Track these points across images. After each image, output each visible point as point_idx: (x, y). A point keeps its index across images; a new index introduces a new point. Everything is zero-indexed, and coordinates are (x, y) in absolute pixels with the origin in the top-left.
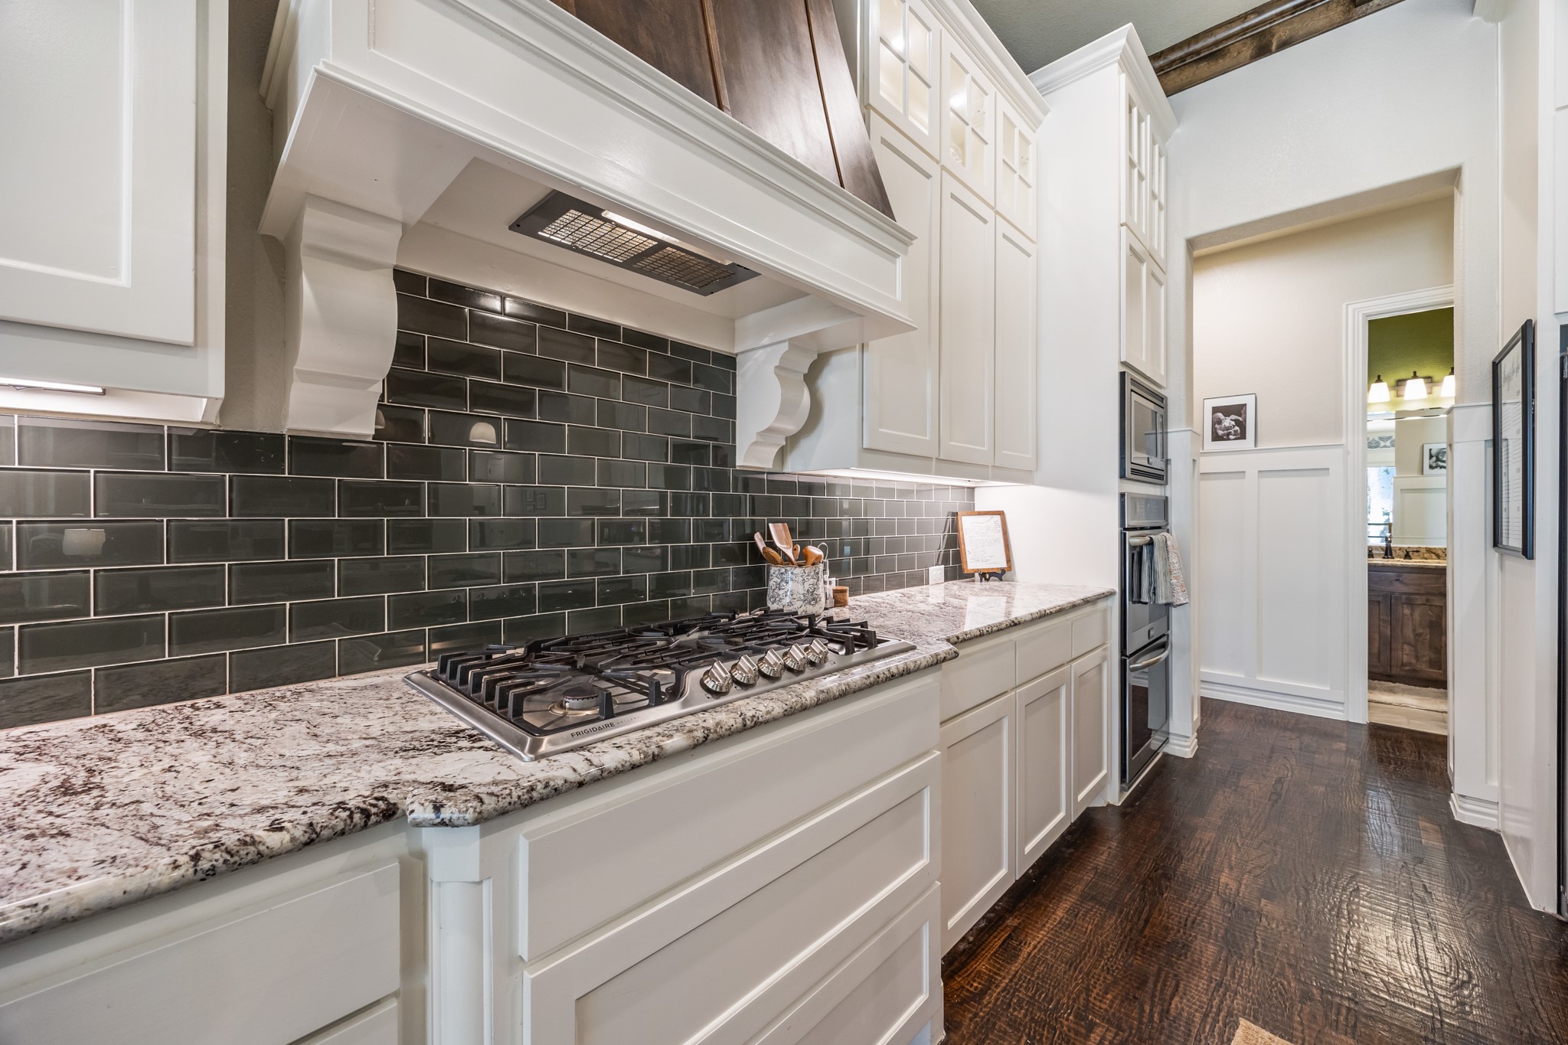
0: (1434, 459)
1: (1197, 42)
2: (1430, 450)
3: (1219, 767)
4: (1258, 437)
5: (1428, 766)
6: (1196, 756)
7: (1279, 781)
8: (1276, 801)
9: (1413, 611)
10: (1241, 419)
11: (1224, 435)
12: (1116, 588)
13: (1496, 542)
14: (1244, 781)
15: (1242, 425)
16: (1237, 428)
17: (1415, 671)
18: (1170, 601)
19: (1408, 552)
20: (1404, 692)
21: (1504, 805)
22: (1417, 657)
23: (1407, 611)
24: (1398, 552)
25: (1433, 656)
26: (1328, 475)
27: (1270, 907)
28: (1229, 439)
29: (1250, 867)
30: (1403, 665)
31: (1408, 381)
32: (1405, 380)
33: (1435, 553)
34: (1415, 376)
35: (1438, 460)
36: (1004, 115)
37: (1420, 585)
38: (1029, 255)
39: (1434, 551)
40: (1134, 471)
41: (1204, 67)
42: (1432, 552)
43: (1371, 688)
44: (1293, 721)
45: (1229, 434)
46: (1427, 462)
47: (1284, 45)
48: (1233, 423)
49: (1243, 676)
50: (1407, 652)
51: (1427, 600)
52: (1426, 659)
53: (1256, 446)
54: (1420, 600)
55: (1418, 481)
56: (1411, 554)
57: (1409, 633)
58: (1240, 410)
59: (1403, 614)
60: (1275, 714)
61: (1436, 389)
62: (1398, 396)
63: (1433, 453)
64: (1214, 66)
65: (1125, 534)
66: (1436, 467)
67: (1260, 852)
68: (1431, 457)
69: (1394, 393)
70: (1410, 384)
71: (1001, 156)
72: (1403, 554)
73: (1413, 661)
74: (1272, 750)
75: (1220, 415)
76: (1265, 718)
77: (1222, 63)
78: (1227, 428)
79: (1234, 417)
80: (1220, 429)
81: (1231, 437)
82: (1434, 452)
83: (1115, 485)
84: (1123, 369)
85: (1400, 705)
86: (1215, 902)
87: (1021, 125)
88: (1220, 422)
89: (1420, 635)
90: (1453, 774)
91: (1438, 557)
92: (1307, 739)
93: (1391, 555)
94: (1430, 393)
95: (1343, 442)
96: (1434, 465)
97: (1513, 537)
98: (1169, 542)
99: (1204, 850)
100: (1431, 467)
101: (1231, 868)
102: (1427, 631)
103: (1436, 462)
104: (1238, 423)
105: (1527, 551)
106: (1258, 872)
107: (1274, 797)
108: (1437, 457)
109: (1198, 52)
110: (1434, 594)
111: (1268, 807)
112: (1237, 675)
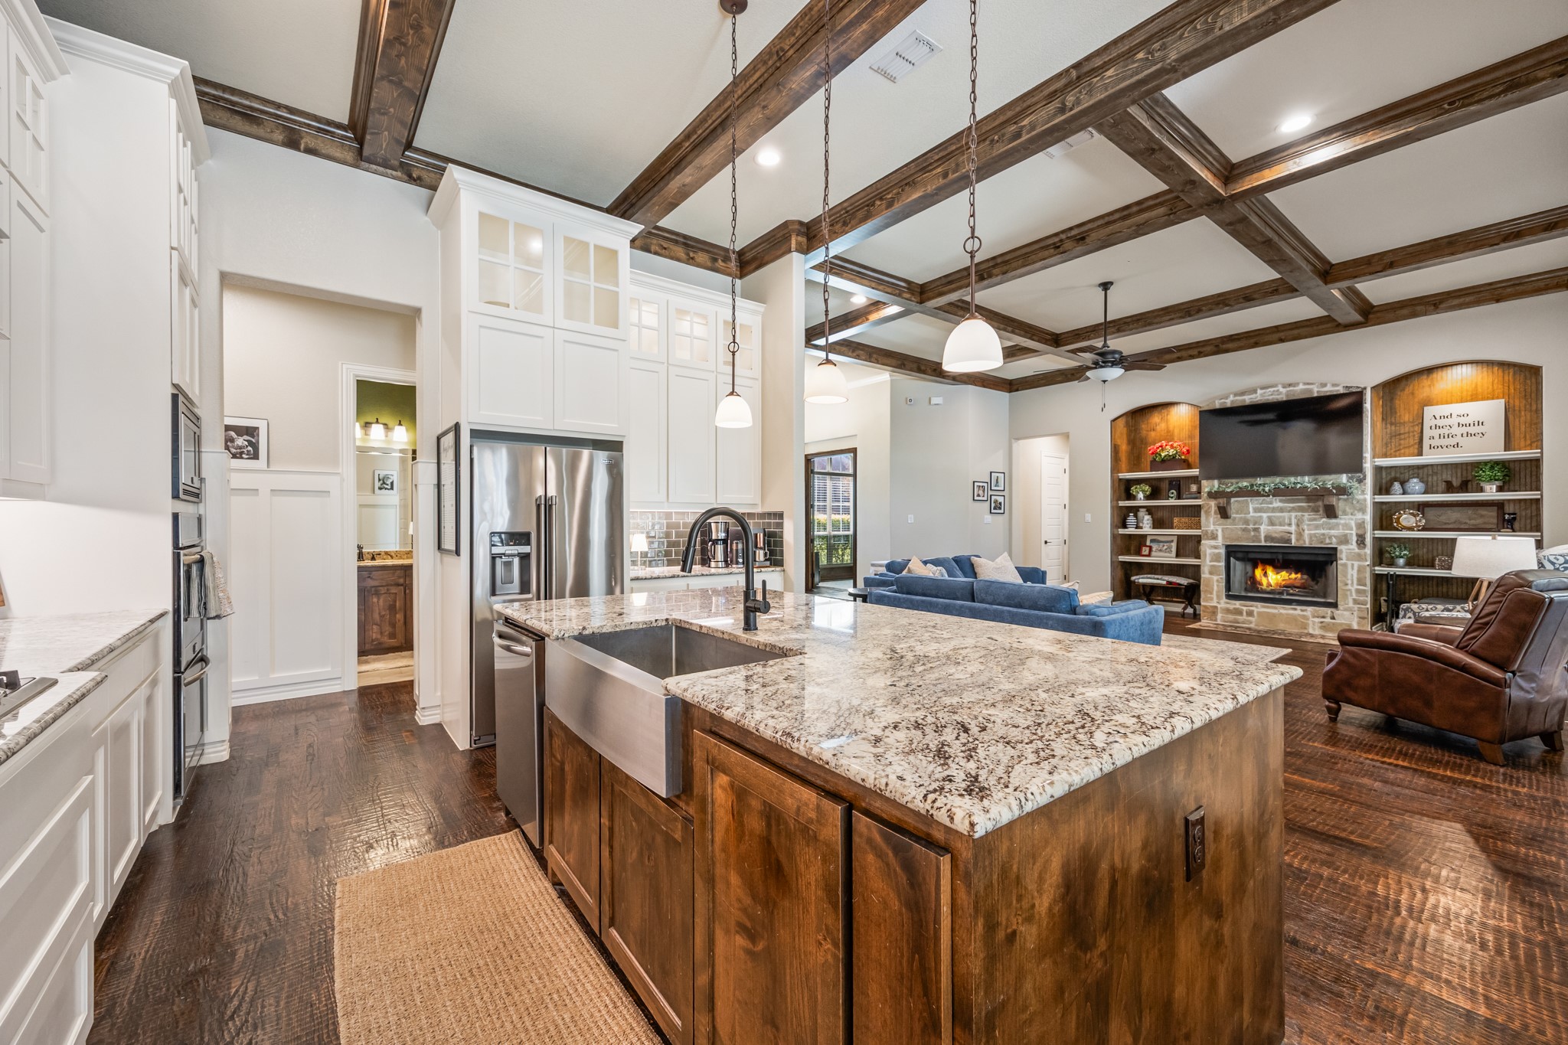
0: (381, 482)
1: (232, 95)
2: (379, 475)
3: (256, 756)
4: (271, 459)
5: (400, 702)
6: (232, 757)
7: (310, 746)
8: (313, 759)
9: (379, 599)
10: (253, 440)
11: (237, 453)
12: (169, 607)
13: (439, 547)
14: (283, 757)
15: (255, 446)
16: (250, 448)
17: (380, 643)
18: (219, 613)
19: (373, 555)
20: (374, 661)
21: (444, 705)
22: (381, 633)
23: (375, 600)
24: (367, 556)
25: (391, 630)
26: (329, 496)
27: (331, 819)
28: (242, 458)
29: (309, 805)
30: (373, 641)
31: (373, 425)
32: (371, 423)
33: (404, 554)
34: (377, 422)
35: (384, 483)
36: (18, 59)
37: (382, 579)
38: (42, 230)
39: (389, 553)
40: (186, 492)
41: (237, 121)
43: (360, 663)
44: (305, 703)
45: (242, 453)
46: (377, 484)
47: (310, 151)
48: (246, 443)
49: (257, 678)
50: (375, 631)
51: (388, 590)
52: (387, 633)
53: (268, 467)
54: (383, 590)
55: (370, 499)
56: (375, 556)
57: (376, 616)
58: (251, 431)
59: (373, 603)
60: (287, 703)
61: (389, 433)
62: (366, 434)
64: (247, 127)
65: (179, 554)
66: (383, 488)
67: (313, 794)
68: (379, 480)
69: (363, 431)
70: (374, 426)
71: (15, 108)
72: (370, 557)
73: (379, 636)
74: (296, 729)
75: (233, 434)
76: (281, 709)
77: (254, 129)
78: (241, 448)
79: (246, 437)
80: (233, 447)
81: (244, 456)
82: (381, 477)
83: (169, 505)
84: (176, 392)
85: (374, 670)
86: (293, 836)
87: (33, 75)
88: (232, 440)
89: (384, 616)
90: (418, 697)
91: (392, 557)
92: (320, 713)
93: (362, 558)
94: (387, 436)
95: (340, 471)
96: (381, 487)
97: (449, 543)
98: (215, 559)
99: (270, 813)
100: (380, 489)
101: (296, 813)
102: (388, 612)
103: (382, 484)
104: (250, 443)
105: (457, 552)
106: (316, 805)
107: (310, 758)
108: (383, 481)
109: (234, 103)
110: (391, 585)
111: (308, 766)
112: (252, 679)
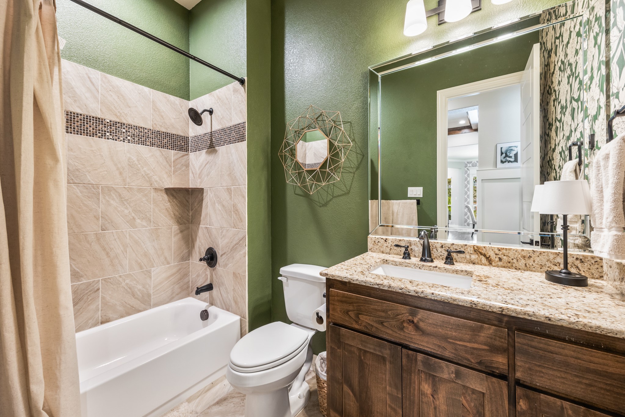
0: (504, 155)
2: (501, 148)
19: (449, 253)
24: (440, 250)
33: (485, 255)
39: (483, 252)
42: (481, 254)
55: (491, 174)
56: (454, 255)
63: (503, 151)
66: (505, 162)
93: (430, 256)
96: (504, 160)
103: (505, 157)
108: (506, 154)
